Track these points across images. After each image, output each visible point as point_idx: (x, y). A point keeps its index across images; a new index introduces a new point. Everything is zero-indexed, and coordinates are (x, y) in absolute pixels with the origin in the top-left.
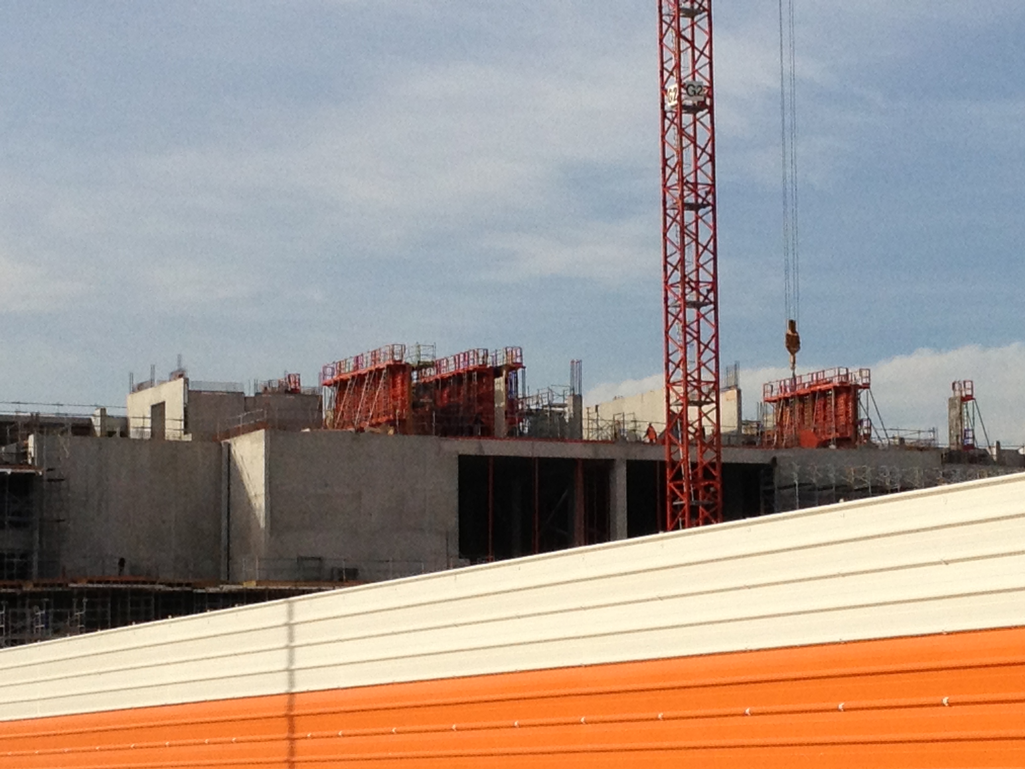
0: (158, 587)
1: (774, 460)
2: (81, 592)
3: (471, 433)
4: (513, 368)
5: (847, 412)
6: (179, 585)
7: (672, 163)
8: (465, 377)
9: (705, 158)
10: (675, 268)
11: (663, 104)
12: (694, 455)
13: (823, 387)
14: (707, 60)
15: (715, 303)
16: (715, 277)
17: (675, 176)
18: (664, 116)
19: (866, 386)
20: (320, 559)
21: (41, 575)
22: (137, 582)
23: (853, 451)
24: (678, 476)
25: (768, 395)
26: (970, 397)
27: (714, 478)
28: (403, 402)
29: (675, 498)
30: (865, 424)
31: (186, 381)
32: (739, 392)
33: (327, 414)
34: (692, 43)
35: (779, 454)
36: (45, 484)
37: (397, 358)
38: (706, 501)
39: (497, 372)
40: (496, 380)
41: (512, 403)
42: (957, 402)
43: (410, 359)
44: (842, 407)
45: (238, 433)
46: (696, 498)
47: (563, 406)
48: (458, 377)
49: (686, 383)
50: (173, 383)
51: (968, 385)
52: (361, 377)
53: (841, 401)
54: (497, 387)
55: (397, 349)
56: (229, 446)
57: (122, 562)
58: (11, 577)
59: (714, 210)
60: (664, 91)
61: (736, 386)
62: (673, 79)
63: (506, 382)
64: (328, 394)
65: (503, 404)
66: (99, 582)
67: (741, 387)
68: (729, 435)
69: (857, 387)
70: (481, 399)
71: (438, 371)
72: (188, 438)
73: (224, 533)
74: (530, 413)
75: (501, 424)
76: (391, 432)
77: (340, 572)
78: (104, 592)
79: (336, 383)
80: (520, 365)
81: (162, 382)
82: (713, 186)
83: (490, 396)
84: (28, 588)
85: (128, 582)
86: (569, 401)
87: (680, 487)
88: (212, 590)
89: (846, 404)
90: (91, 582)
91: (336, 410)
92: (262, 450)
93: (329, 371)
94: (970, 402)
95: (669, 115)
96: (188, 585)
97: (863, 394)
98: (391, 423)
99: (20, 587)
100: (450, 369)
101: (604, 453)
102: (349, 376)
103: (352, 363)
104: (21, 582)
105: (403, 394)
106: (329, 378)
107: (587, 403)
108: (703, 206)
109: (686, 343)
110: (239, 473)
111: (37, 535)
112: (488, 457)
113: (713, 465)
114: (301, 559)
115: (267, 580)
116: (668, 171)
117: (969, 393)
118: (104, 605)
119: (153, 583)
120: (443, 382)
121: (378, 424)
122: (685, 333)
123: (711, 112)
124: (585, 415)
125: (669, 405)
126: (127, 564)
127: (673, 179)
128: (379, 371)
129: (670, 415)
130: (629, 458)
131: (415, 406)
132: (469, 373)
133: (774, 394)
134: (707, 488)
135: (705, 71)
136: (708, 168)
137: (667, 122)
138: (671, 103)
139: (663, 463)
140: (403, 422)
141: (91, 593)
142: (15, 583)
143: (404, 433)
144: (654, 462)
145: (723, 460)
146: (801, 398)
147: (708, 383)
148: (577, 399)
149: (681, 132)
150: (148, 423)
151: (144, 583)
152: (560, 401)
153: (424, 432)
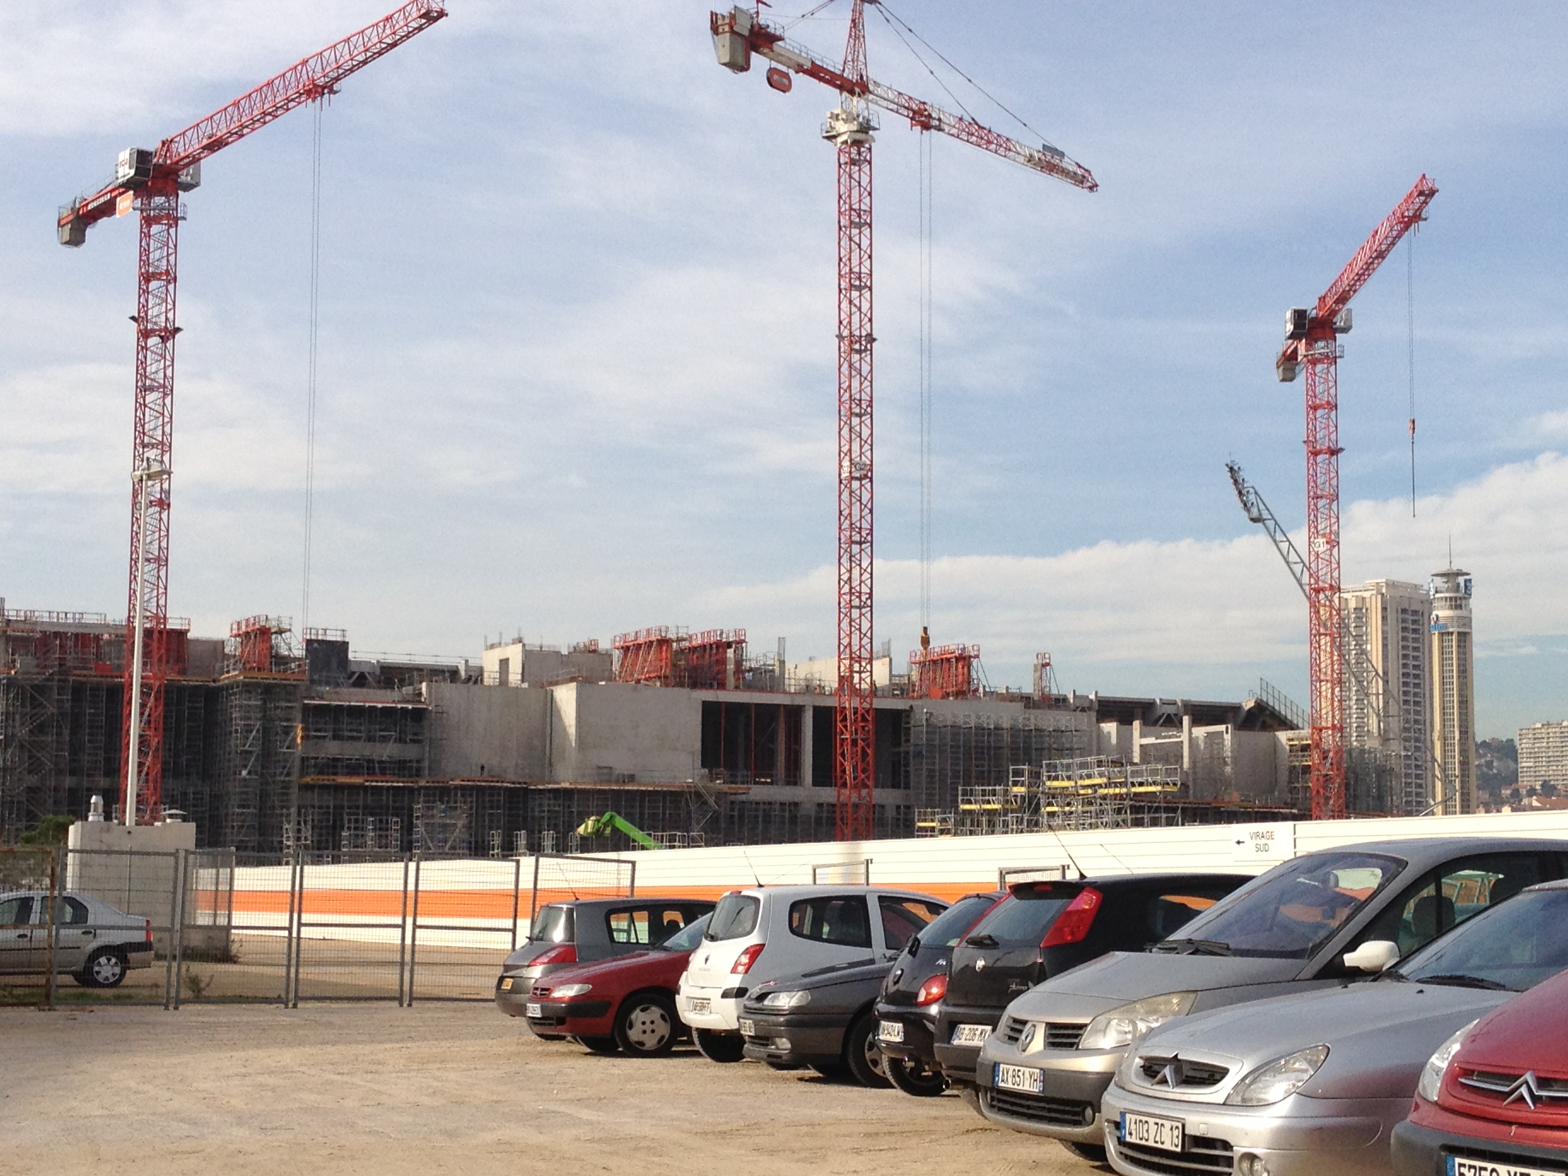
0: (505, 784)
1: (911, 707)
2: (456, 787)
3: (711, 686)
4: (740, 642)
5: (963, 674)
6: (519, 783)
7: (845, 513)
8: (708, 647)
9: (867, 511)
10: (846, 583)
11: (840, 475)
12: (856, 702)
13: (948, 656)
14: (870, 447)
15: (872, 607)
16: (872, 589)
17: (847, 523)
18: (840, 482)
19: (977, 656)
20: (611, 768)
21: (430, 775)
22: (493, 782)
23: (965, 702)
24: (844, 718)
25: (911, 660)
26: (1048, 664)
27: (868, 720)
28: (666, 663)
29: (842, 733)
30: (975, 681)
31: (523, 645)
32: (891, 660)
33: (616, 668)
34: (860, 435)
35: (914, 703)
36: (433, 715)
37: (663, 635)
38: (862, 736)
39: (729, 645)
40: (729, 651)
41: (739, 664)
42: (1039, 667)
43: (672, 635)
44: (960, 670)
45: (557, 683)
46: (856, 734)
47: (773, 665)
48: (703, 647)
49: (851, 658)
50: (515, 645)
51: (1047, 656)
52: (639, 645)
53: (960, 666)
54: (728, 655)
55: (663, 629)
56: (552, 691)
57: (483, 768)
58: (411, 776)
59: (872, 546)
60: (841, 466)
61: (889, 656)
62: (847, 458)
63: (735, 651)
64: (617, 654)
65: (732, 666)
66: (468, 781)
67: (891, 657)
68: (883, 689)
69: (971, 656)
70: (717, 662)
71: (690, 643)
72: (525, 685)
73: (548, 747)
74: (751, 670)
75: (731, 681)
76: (658, 684)
77: (624, 775)
78: (472, 788)
79: (622, 648)
80: (744, 641)
81: (508, 644)
82: (872, 529)
83: (723, 661)
84: (423, 783)
85: (487, 781)
86: (777, 662)
87: (846, 726)
88: (541, 787)
89: (963, 668)
90: (462, 779)
91: (622, 665)
92: (574, 696)
93: (618, 639)
94: (1048, 668)
95: (844, 482)
96: (525, 783)
97: (975, 662)
98: (659, 677)
99: (417, 782)
100: (698, 641)
101: (798, 701)
102: (631, 644)
103: (633, 635)
104: (418, 779)
105: (667, 658)
106: (618, 644)
107: (789, 666)
108: (865, 543)
109: (851, 633)
110: (559, 712)
111: (427, 748)
112: (722, 702)
113: (868, 710)
114: (599, 768)
115: (576, 782)
116: (842, 518)
117: (1047, 661)
118: (471, 795)
119: (503, 782)
120: (693, 649)
121: (650, 678)
122: (851, 625)
123: (871, 481)
124: (787, 676)
125: (840, 673)
126: (485, 770)
128: (651, 642)
129: (841, 679)
130: (817, 704)
131: (674, 665)
132: (711, 645)
133: (916, 660)
134: (863, 727)
135: (868, 454)
136: (869, 518)
137: (842, 487)
138: (845, 475)
139: (834, 709)
140: (666, 677)
141: (463, 788)
142: (414, 779)
143: (667, 686)
144: (831, 707)
145: (875, 706)
146: (934, 663)
147: (865, 659)
148: (782, 663)
149: (852, 493)
150: (497, 673)
151: (498, 782)
152: (771, 662)
153: (682, 685)
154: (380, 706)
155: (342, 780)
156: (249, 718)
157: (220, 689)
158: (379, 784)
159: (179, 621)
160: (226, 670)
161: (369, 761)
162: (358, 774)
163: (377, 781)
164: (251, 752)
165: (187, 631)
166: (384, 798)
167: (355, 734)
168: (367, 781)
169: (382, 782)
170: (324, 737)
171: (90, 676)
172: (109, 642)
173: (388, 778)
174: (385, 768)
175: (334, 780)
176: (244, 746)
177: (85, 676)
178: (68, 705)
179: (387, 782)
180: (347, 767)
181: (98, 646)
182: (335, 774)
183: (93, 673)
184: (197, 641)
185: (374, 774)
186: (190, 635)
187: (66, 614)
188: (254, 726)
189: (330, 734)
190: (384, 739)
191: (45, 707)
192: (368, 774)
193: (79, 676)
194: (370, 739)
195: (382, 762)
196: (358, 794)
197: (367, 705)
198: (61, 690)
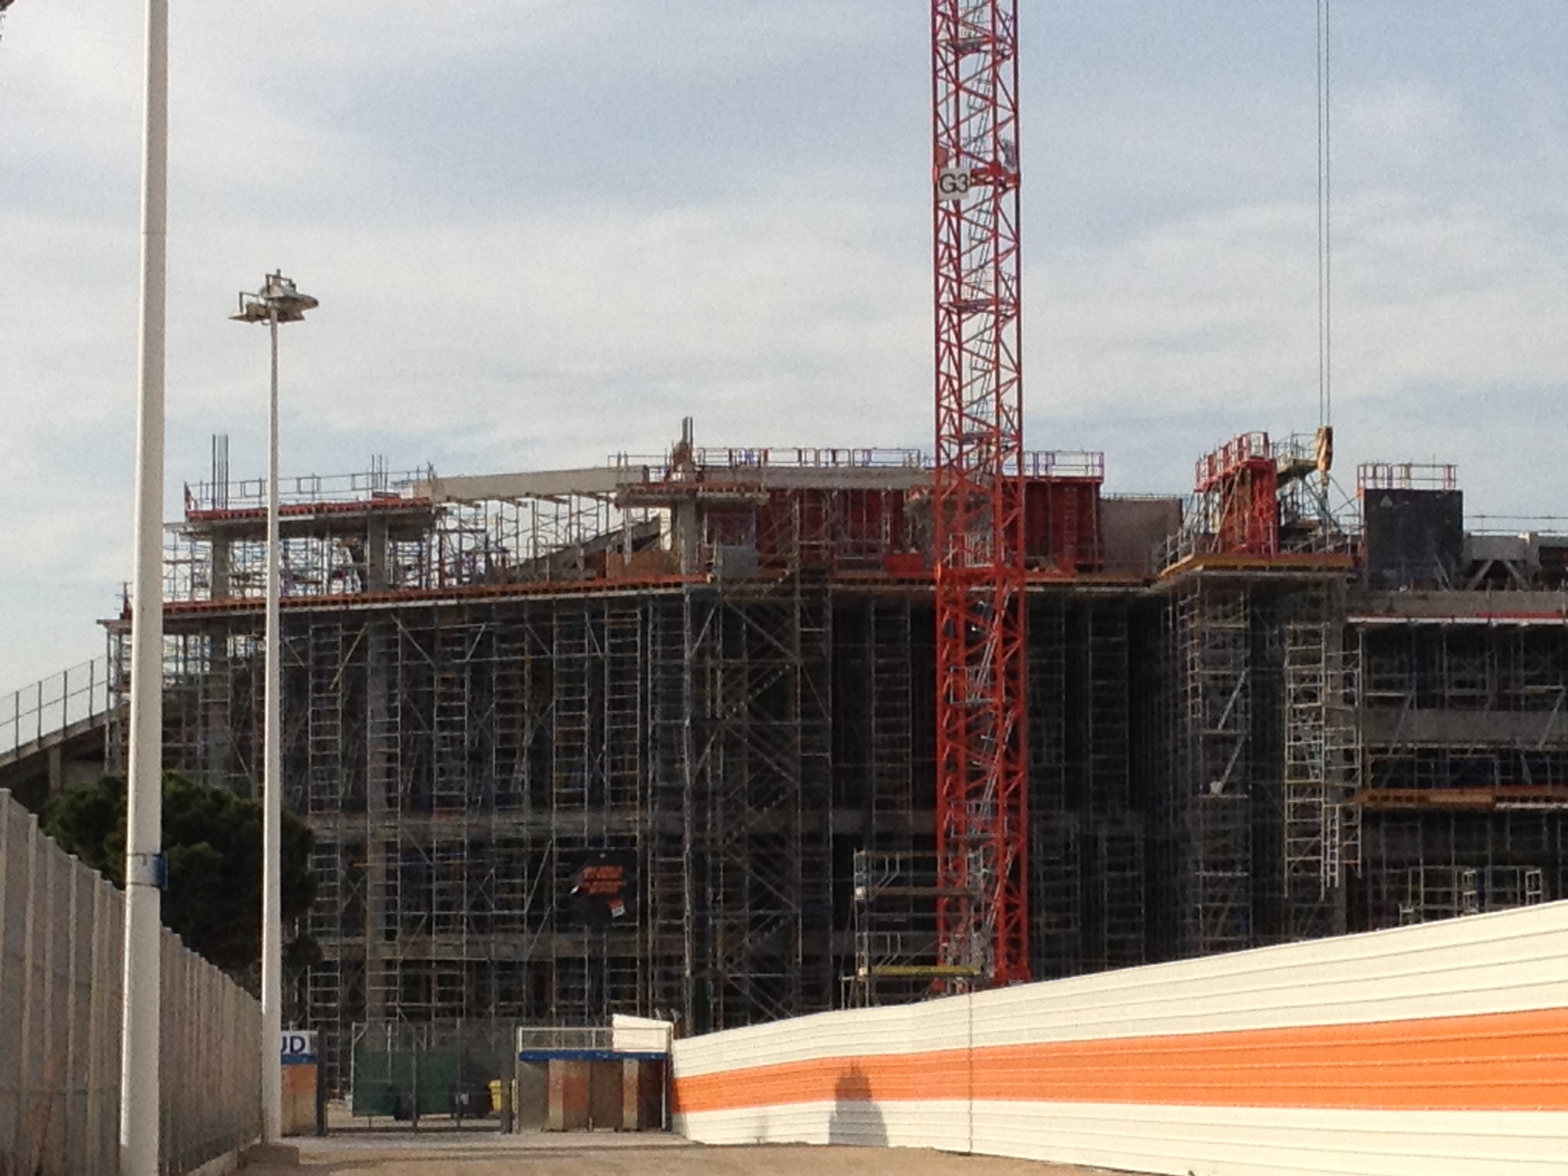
154: (1524, 622)
155: (1441, 797)
156: (1223, 663)
157: (1161, 600)
158: (1530, 805)
159: (1081, 460)
160: (1170, 553)
161: (1504, 755)
162: (1480, 784)
163: (1524, 800)
164: (1233, 740)
165: (1094, 484)
166: (1545, 838)
167: (1467, 692)
168: (1500, 799)
169: (1536, 800)
170: (1401, 700)
171: (876, 581)
172: (923, 507)
173: (1548, 791)
174: (1543, 769)
175: (1422, 799)
176: (1214, 724)
177: (864, 582)
178: (826, 647)
179: (1548, 800)
180: (1455, 766)
181: (899, 521)
182: (1424, 784)
183: (880, 574)
184: (1120, 503)
185: (1519, 782)
186: (1106, 491)
187: (834, 452)
188: (1236, 678)
189: (1411, 694)
190: (1541, 703)
191: (780, 655)
192: (1504, 783)
193: (852, 582)
194: (1505, 703)
195: (1537, 754)
196: (1482, 829)
197: (1494, 622)
198: (812, 615)
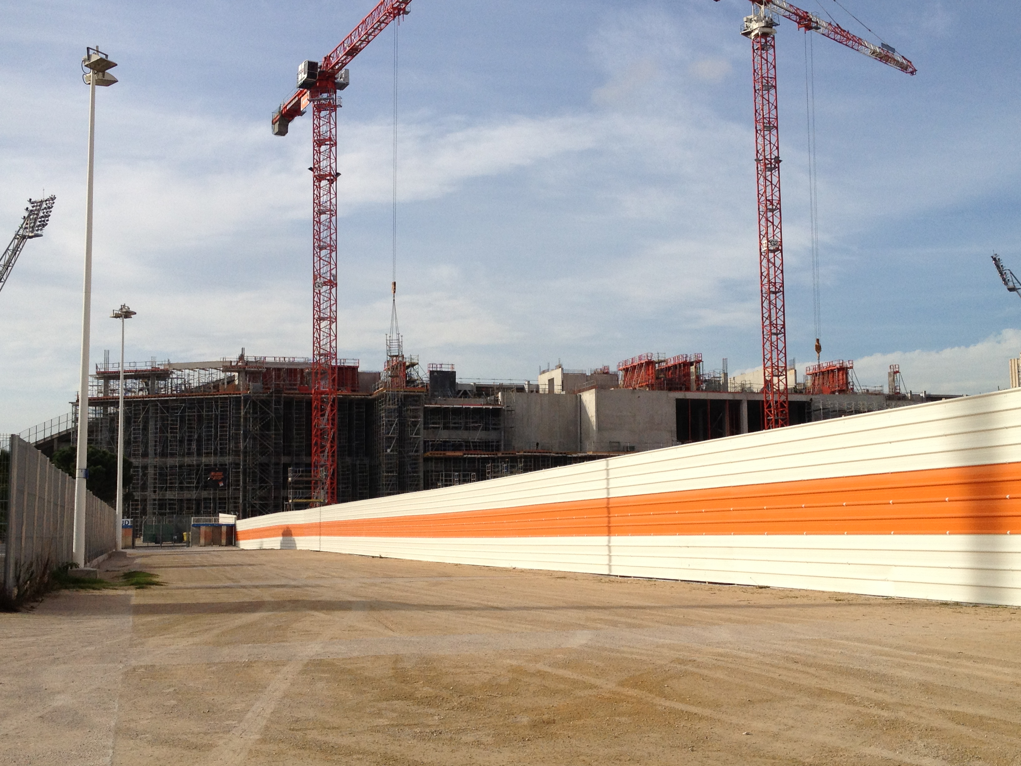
0: (552, 454)
1: (811, 399)
2: (521, 457)
3: (681, 389)
4: (698, 362)
5: (843, 379)
6: (561, 453)
7: (765, 274)
8: (678, 366)
9: (779, 272)
10: (767, 319)
11: (760, 249)
12: (776, 398)
13: (832, 368)
14: (779, 230)
15: (784, 333)
16: (784, 322)
17: (766, 280)
18: (761, 254)
19: (852, 368)
20: (619, 443)
21: (505, 449)
22: (544, 453)
23: (846, 395)
24: (769, 407)
25: (808, 372)
26: (898, 372)
27: (785, 407)
28: (652, 377)
29: (768, 416)
30: (851, 384)
31: (562, 369)
32: (795, 371)
33: (621, 382)
34: (773, 223)
35: (813, 397)
36: (506, 413)
37: (649, 358)
38: (782, 417)
39: (691, 364)
40: (691, 367)
41: (698, 377)
42: (892, 374)
43: (655, 359)
44: (841, 377)
45: (584, 390)
46: (778, 416)
47: (720, 377)
48: (675, 366)
49: (772, 367)
50: (557, 370)
51: (897, 367)
52: (635, 367)
53: (840, 374)
54: (691, 370)
55: (649, 355)
56: (580, 396)
57: (537, 444)
59: (783, 294)
60: (761, 244)
61: (794, 368)
62: (765, 238)
63: (695, 367)
64: (621, 374)
65: (694, 377)
66: (529, 452)
67: (796, 368)
68: (791, 389)
69: (847, 368)
70: (684, 375)
71: (667, 364)
72: (564, 393)
73: (579, 431)
74: (706, 381)
75: (694, 386)
76: (648, 389)
77: (627, 447)
78: (531, 457)
79: (624, 369)
80: (701, 361)
81: (553, 370)
82: (783, 283)
83: (688, 374)
84: (500, 455)
85: (540, 453)
86: (722, 375)
87: (770, 411)
88: (574, 455)
89: (843, 375)
90: (524, 452)
91: (624, 381)
92: (594, 397)
93: (621, 364)
94: (898, 374)
95: (763, 254)
96: (564, 453)
97: (850, 371)
98: (647, 385)
99: (496, 454)
100: (672, 363)
101: (738, 397)
102: (629, 366)
103: (631, 360)
104: (497, 452)
105: (652, 373)
106: (621, 367)
107: (730, 377)
108: (778, 292)
109: (772, 351)
110: (585, 408)
111: (503, 433)
112: (688, 400)
113: (785, 402)
114: (610, 442)
115: (596, 452)
116: (763, 277)
117: (897, 370)
118: (531, 462)
119: (550, 453)
120: (669, 368)
121: (642, 386)
122: (772, 346)
123: (781, 252)
124: (729, 381)
125: (765, 377)
126: (539, 446)
127: (766, 281)
128: (642, 364)
129: (766, 381)
130: (750, 399)
131: (657, 378)
132: (680, 364)
133: (811, 371)
134: (782, 412)
135: (779, 235)
136: (780, 276)
137: (762, 257)
138: (764, 249)
139: (763, 401)
140: (652, 385)
141: (525, 457)
142: (494, 452)
143: (653, 390)
144: (759, 401)
145: (789, 400)
146: (823, 373)
147: (782, 367)
148: (726, 375)
149: (769, 261)
150: (547, 387)
151: (547, 453)
152: (718, 375)
153: (661, 389)
154: (472, 407)
155: (449, 454)
156: (391, 417)
157: (374, 400)
158: (473, 456)
159: (353, 361)
160: (377, 387)
161: (466, 442)
162: (460, 450)
163: (471, 454)
164: (394, 438)
165: (357, 367)
166: (476, 465)
167: (457, 425)
168: (465, 454)
169: (475, 454)
170: (439, 427)
171: (296, 394)
172: (309, 374)
173: (479, 452)
174: (476, 446)
175: (444, 454)
176: (388, 433)
177: (292, 394)
178: (282, 412)
179: (478, 454)
180: (453, 445)
181: (302, 377)
182: (445, 450)
183: (297, 392)
184: (364, 373)
185: (470, 450)
186: (360, 370)
187: (284, 358)
188: (394, 421)
189: (441, 426)
190: (476, 429)
191: (268, 413)
192: (466, 450)
193: (289, 394)
194: (467, 429)
195: (475, 442)
196: (460, 462)
197: (464, 407)
198: (278, 402)
